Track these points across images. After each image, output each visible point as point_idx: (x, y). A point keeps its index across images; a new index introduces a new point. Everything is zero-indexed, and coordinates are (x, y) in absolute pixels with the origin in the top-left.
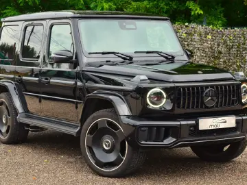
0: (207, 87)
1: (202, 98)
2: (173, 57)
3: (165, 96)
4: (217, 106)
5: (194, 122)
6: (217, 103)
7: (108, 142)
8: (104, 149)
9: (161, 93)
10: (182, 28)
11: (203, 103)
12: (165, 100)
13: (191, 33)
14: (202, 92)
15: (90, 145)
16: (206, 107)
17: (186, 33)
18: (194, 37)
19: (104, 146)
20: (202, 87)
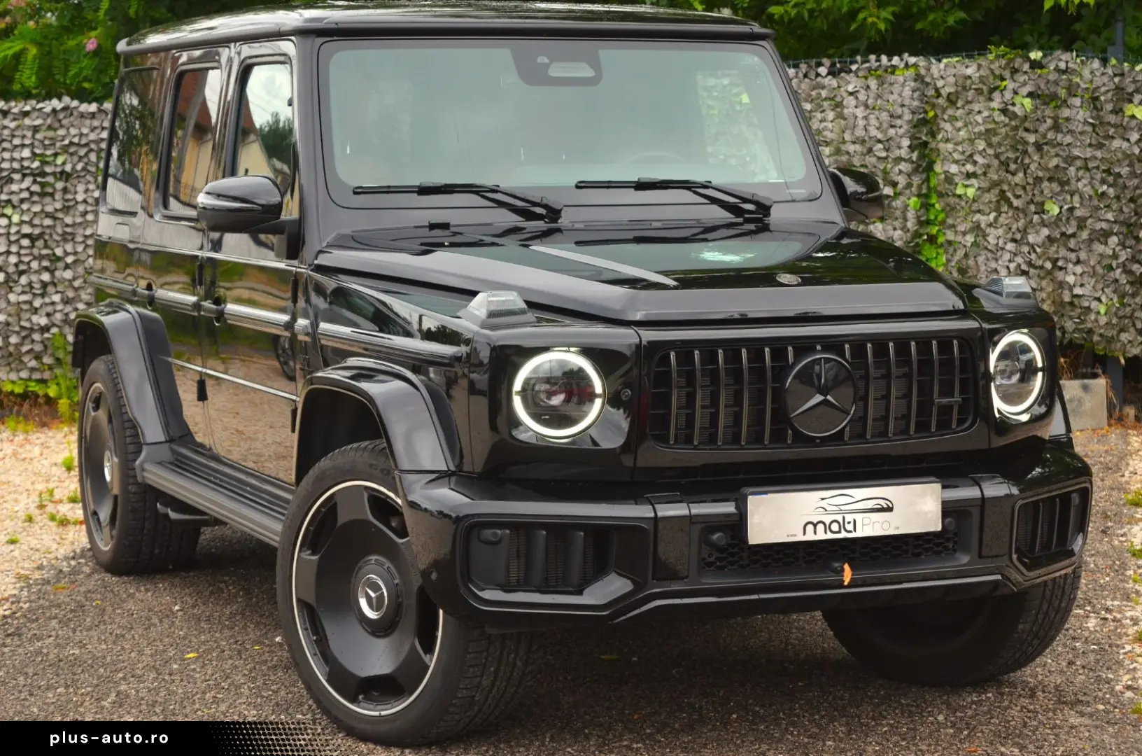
0: (805, 346)
1: (779, 394)
2: (764, 209)
3: (598, 387)
4: (861, 436)
5: (729, 508)
6: (861, 420)
7: (376, 588)
8: (363, 618)
9: (579, 374)
10: (1015, 71)
11: (782, 418)
12: (598, 403)
13: (1054, 96)
14: (781, 369)
15: (310, 599)
16: (801, 439)
17: (1030, 95)
18: (1066, 113)
19: (363, 602)
20: (778, 345)
